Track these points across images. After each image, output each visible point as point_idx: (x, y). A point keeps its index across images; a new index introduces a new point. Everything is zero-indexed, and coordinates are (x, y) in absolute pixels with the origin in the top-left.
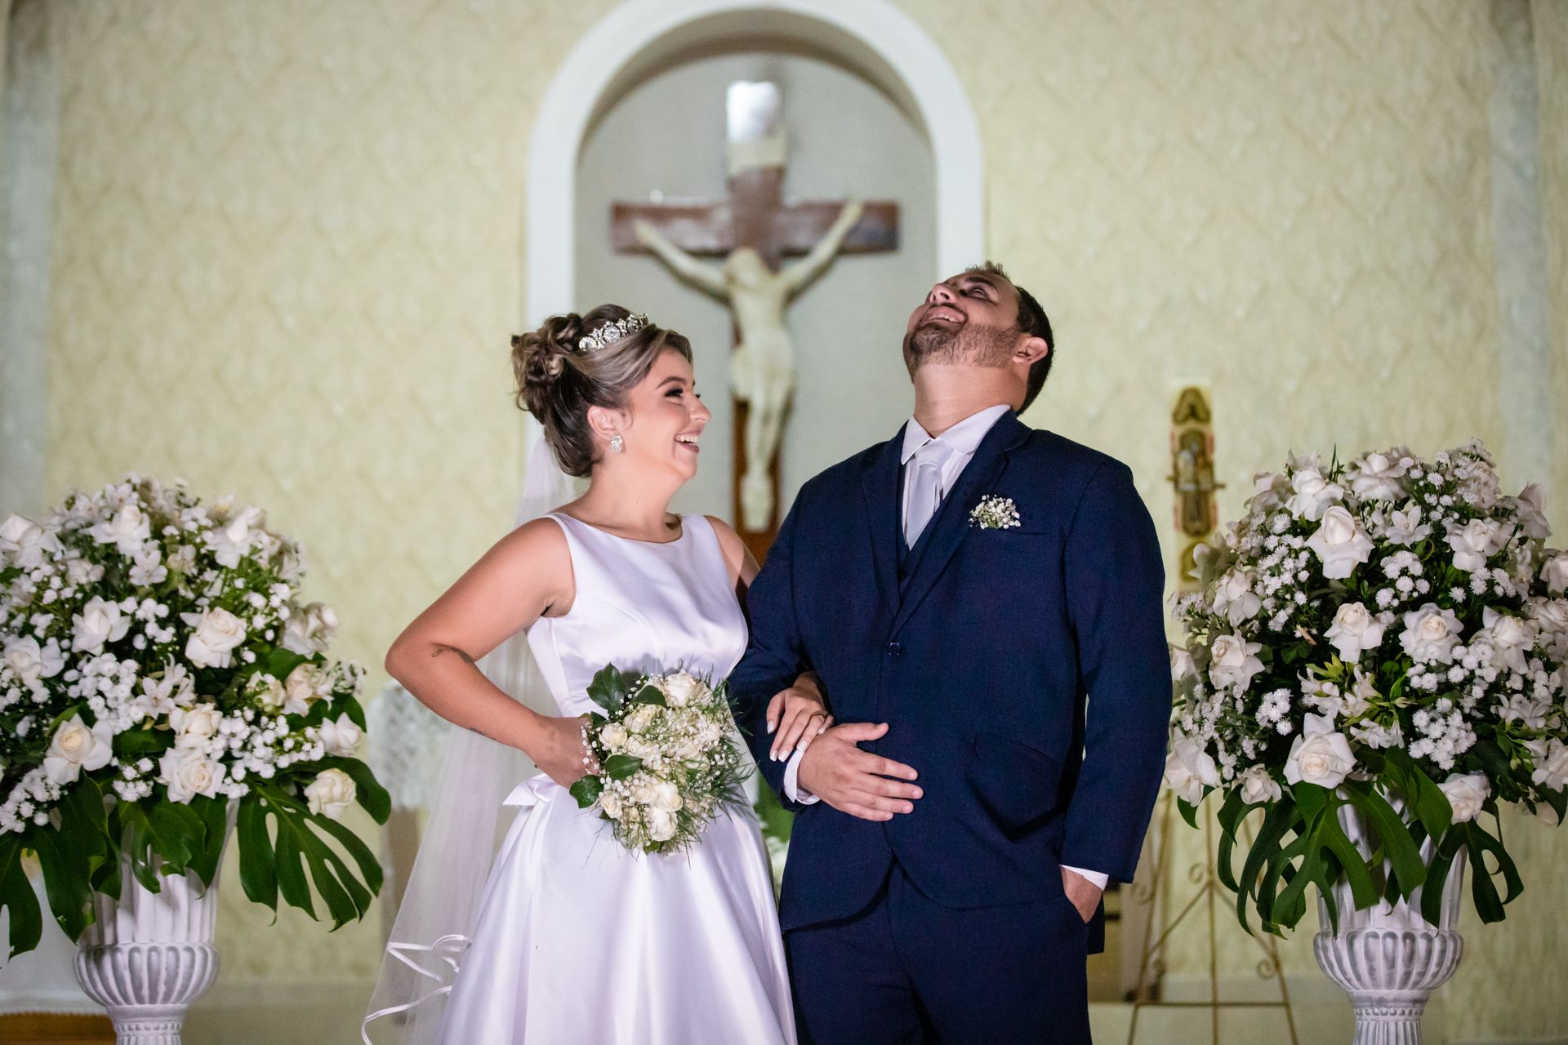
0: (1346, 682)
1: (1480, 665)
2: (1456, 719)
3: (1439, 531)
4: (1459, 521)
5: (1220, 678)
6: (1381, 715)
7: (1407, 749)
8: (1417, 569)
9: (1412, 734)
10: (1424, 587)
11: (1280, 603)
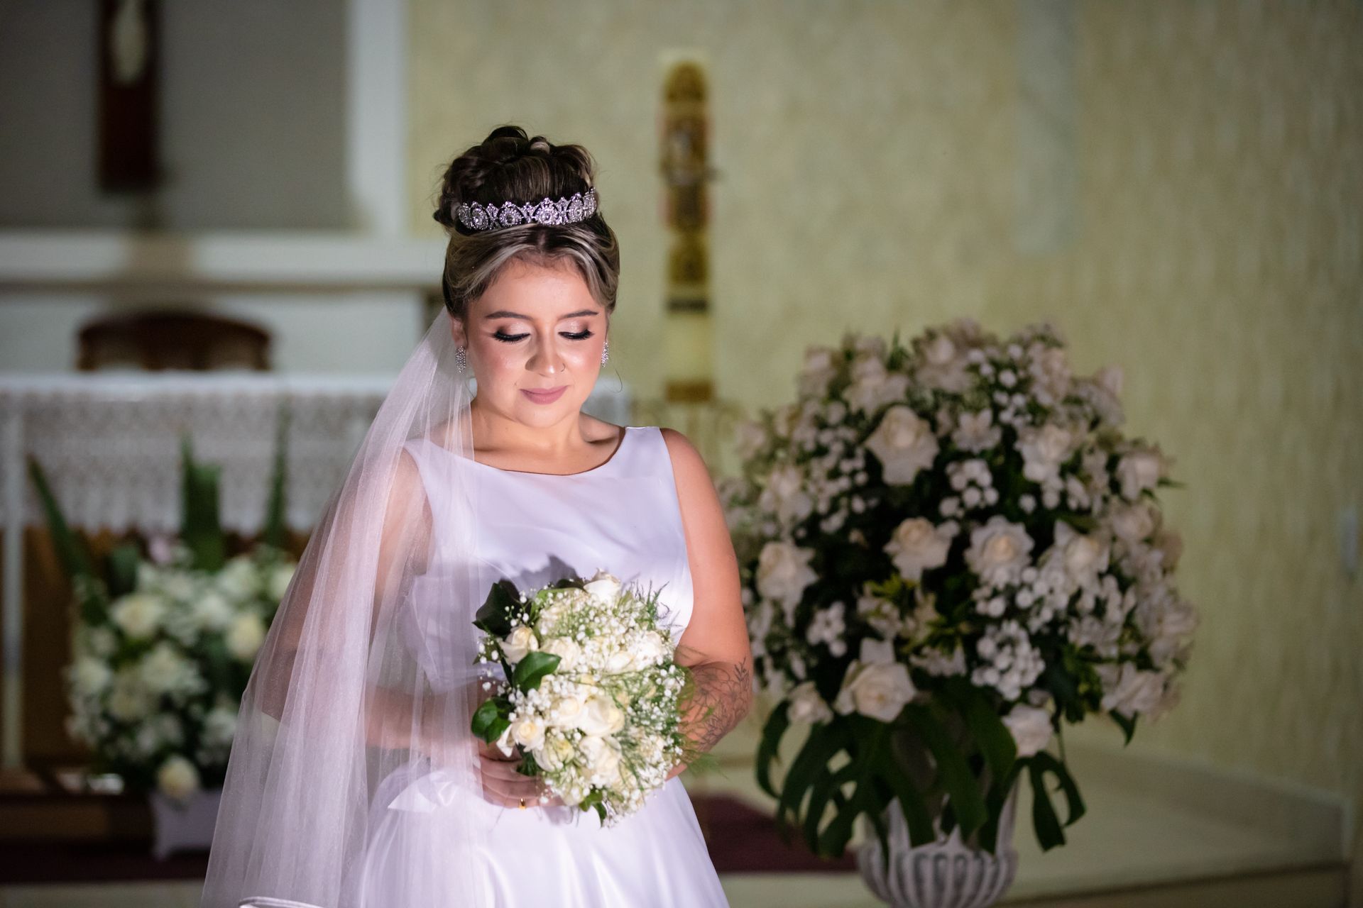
0: (906, 601)
1: (1051, 591)
2: (1024, 648)
3: (1010, 435)
4: (1033, 424)
5: (769, 587)
6: (941, 640)
7: (969, 675)
8: (985, 478)
9: (975, 661)
10: (992, 496)
11: (834, 507)
